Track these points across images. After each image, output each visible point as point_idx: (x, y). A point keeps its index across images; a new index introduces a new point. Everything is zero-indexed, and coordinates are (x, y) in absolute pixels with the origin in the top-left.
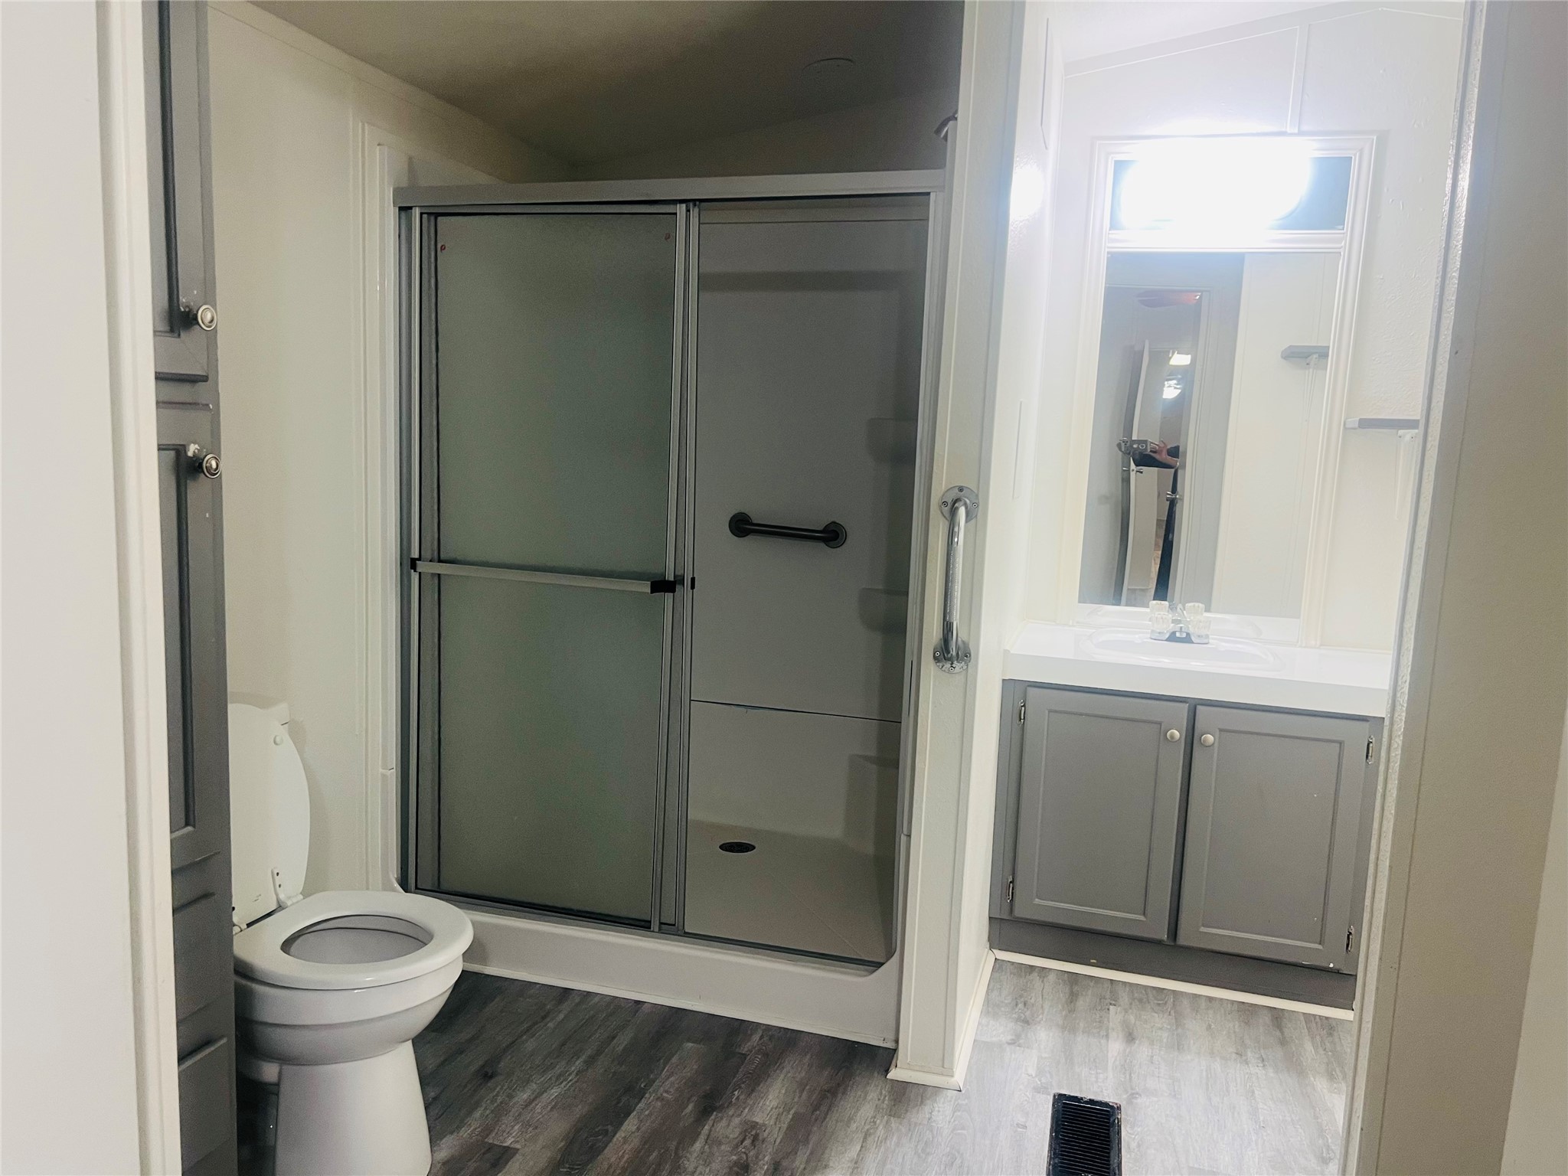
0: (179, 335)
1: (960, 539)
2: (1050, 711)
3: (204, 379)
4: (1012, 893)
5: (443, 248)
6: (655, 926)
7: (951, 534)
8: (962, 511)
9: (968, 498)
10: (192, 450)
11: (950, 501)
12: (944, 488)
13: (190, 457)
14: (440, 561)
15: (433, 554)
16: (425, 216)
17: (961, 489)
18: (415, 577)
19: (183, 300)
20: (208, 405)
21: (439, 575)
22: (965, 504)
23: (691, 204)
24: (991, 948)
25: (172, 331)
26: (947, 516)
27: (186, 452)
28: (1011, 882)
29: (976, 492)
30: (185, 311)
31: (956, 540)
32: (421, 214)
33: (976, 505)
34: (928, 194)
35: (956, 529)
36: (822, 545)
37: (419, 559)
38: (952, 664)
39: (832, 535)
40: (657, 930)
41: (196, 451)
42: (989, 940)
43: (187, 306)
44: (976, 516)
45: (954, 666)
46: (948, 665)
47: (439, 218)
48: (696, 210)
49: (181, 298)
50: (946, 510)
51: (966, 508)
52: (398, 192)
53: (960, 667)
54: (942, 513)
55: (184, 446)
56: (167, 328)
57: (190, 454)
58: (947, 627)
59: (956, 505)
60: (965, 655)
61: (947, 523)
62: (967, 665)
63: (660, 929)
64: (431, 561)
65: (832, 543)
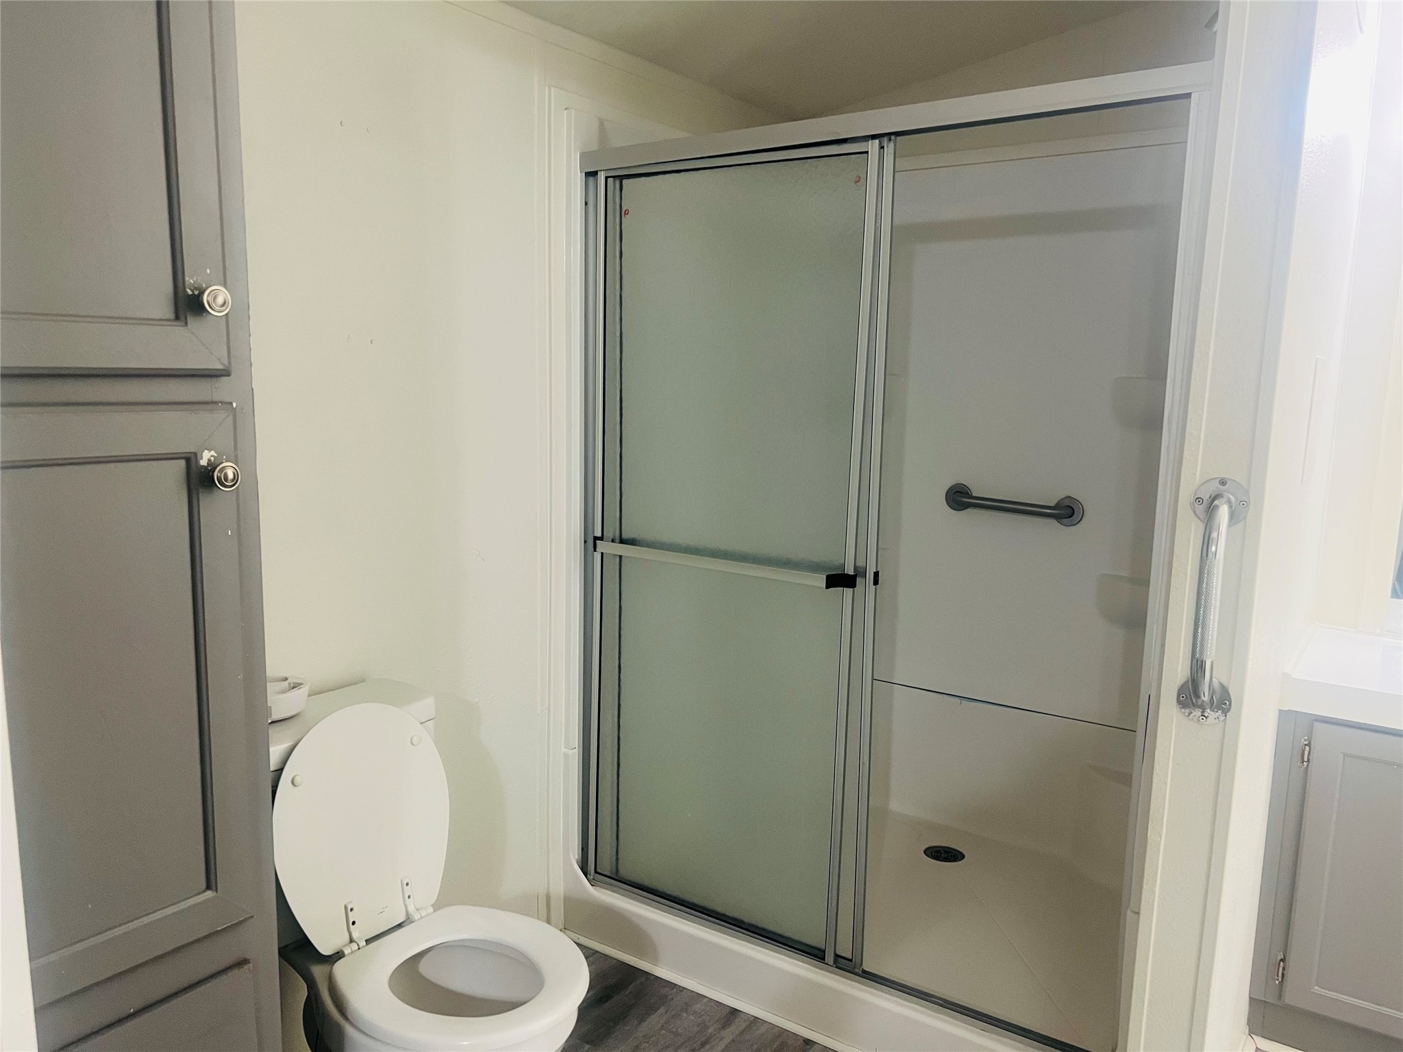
0: (186, 324)
1: (1220, 548)
2: (1345, 755)
3: (226, 373)
4: (1283, 974)
5: (627, 212)
6: (830, 958)
7: (1206, 542)
8: (1223, 512)
9: (1232, 494)
10: (206, 458)
11: (1206, 497)
12: (1198, 479)
13: (203, 466)
14: (622, 541)
15: (615, 533)
16: (610, 180)
17: (1223, 482)
18: (598, 556)
19: (190, 280)
20: (231, 403)
21: (620, 557)
22: (1229, 502)
23: (885, 139)
24: (1252, 1032)
25: (177, 318)
26: (1201, 517)
27: (197, 462)
28: (1282, 960)
29: (1244, 484)
30: (193, 294)
31: (1213, 549)
32: (607, 178)
33: (1244, 503)
34: (1188, 96)
35: (1214, 535)
36: (1053, 522)
37: (601, 539)
38: (1203, 712)
39: (1066, 512)
40: (831, 962)
41: (212, 459)
42: (1248, 1024)
43: (196, 289)
44: (1245, 517)
45: (1206, 714)
46: (1198, 713)
47: (624, 181)
48: (892, 145)
49: (187, 279)
50: (1201, 509)
51: (1230, 507)
52: (584, 156)
53: (1215, 716)
54: (1195, 512)
55: (195, 454)
56: (172, 316)
57: (203, 462)
58: (1198, 666)
59: (1216, 502)
60: (1223, 702)
61: (1202, 526)
62: (1226, 716)
63: (835, 962)
64: (613, 541)
65: (1066, 521)
